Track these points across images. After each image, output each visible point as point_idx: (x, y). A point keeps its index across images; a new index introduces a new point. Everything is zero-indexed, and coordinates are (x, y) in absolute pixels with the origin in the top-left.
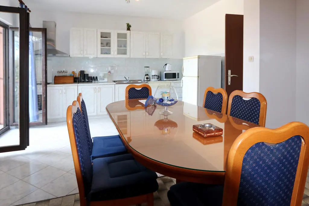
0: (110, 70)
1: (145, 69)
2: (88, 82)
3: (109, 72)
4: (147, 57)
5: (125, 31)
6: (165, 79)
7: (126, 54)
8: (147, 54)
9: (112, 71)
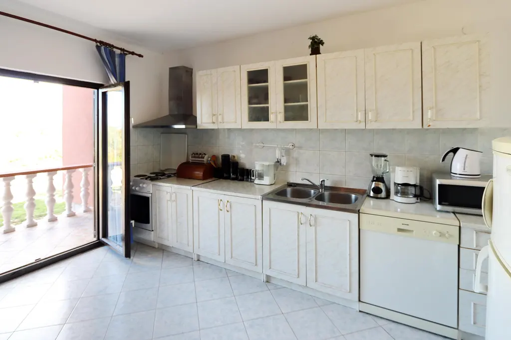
0: (280, 158)
1: (371, 162)
2: (233, 179)
3: (278, 162)
4: (371, 126)
5: (305, 58)
6: (439, 207)
7: (306, 119)
8: (370, 116)
9: (284, 161)
